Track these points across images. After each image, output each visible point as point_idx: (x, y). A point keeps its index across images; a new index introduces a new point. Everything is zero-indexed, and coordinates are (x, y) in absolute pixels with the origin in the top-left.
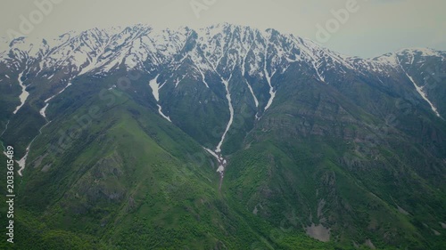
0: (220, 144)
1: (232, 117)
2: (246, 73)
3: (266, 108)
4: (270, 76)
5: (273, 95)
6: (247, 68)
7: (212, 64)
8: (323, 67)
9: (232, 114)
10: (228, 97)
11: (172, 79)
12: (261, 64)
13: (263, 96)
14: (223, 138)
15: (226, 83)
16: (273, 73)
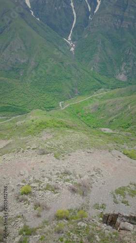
0: (70, 35)
3: (95, 12)
9: (75, 16)
10: (72, 4)
13: (93, 4)
14: (71, 31)
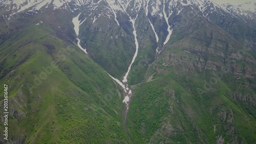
0: (127, 74)
1: (137, 50)
2: (149, 14)
3: (165, 43)
4: (167, 16)
5: (170, 32)
6: (150, 10)
7: (123, 6)
8: (208, 10)
9: (137, 47)
10: (135, 33)
11: (90, 17)
12: (161, 7)
13: (162, 33)
14: (129, 68)
15: (133, 21)
16: (170, 14)
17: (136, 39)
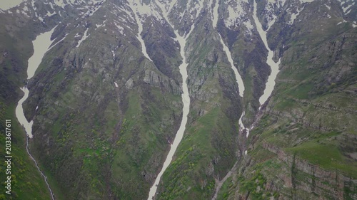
2: (221, 23)
4: (265, 28)
6: (223, 13)
10: (183, 69)
12: (247, 6)
13: (253, 71)
15: (182, 40)
16: (271, 24)
17: (185, 87)
